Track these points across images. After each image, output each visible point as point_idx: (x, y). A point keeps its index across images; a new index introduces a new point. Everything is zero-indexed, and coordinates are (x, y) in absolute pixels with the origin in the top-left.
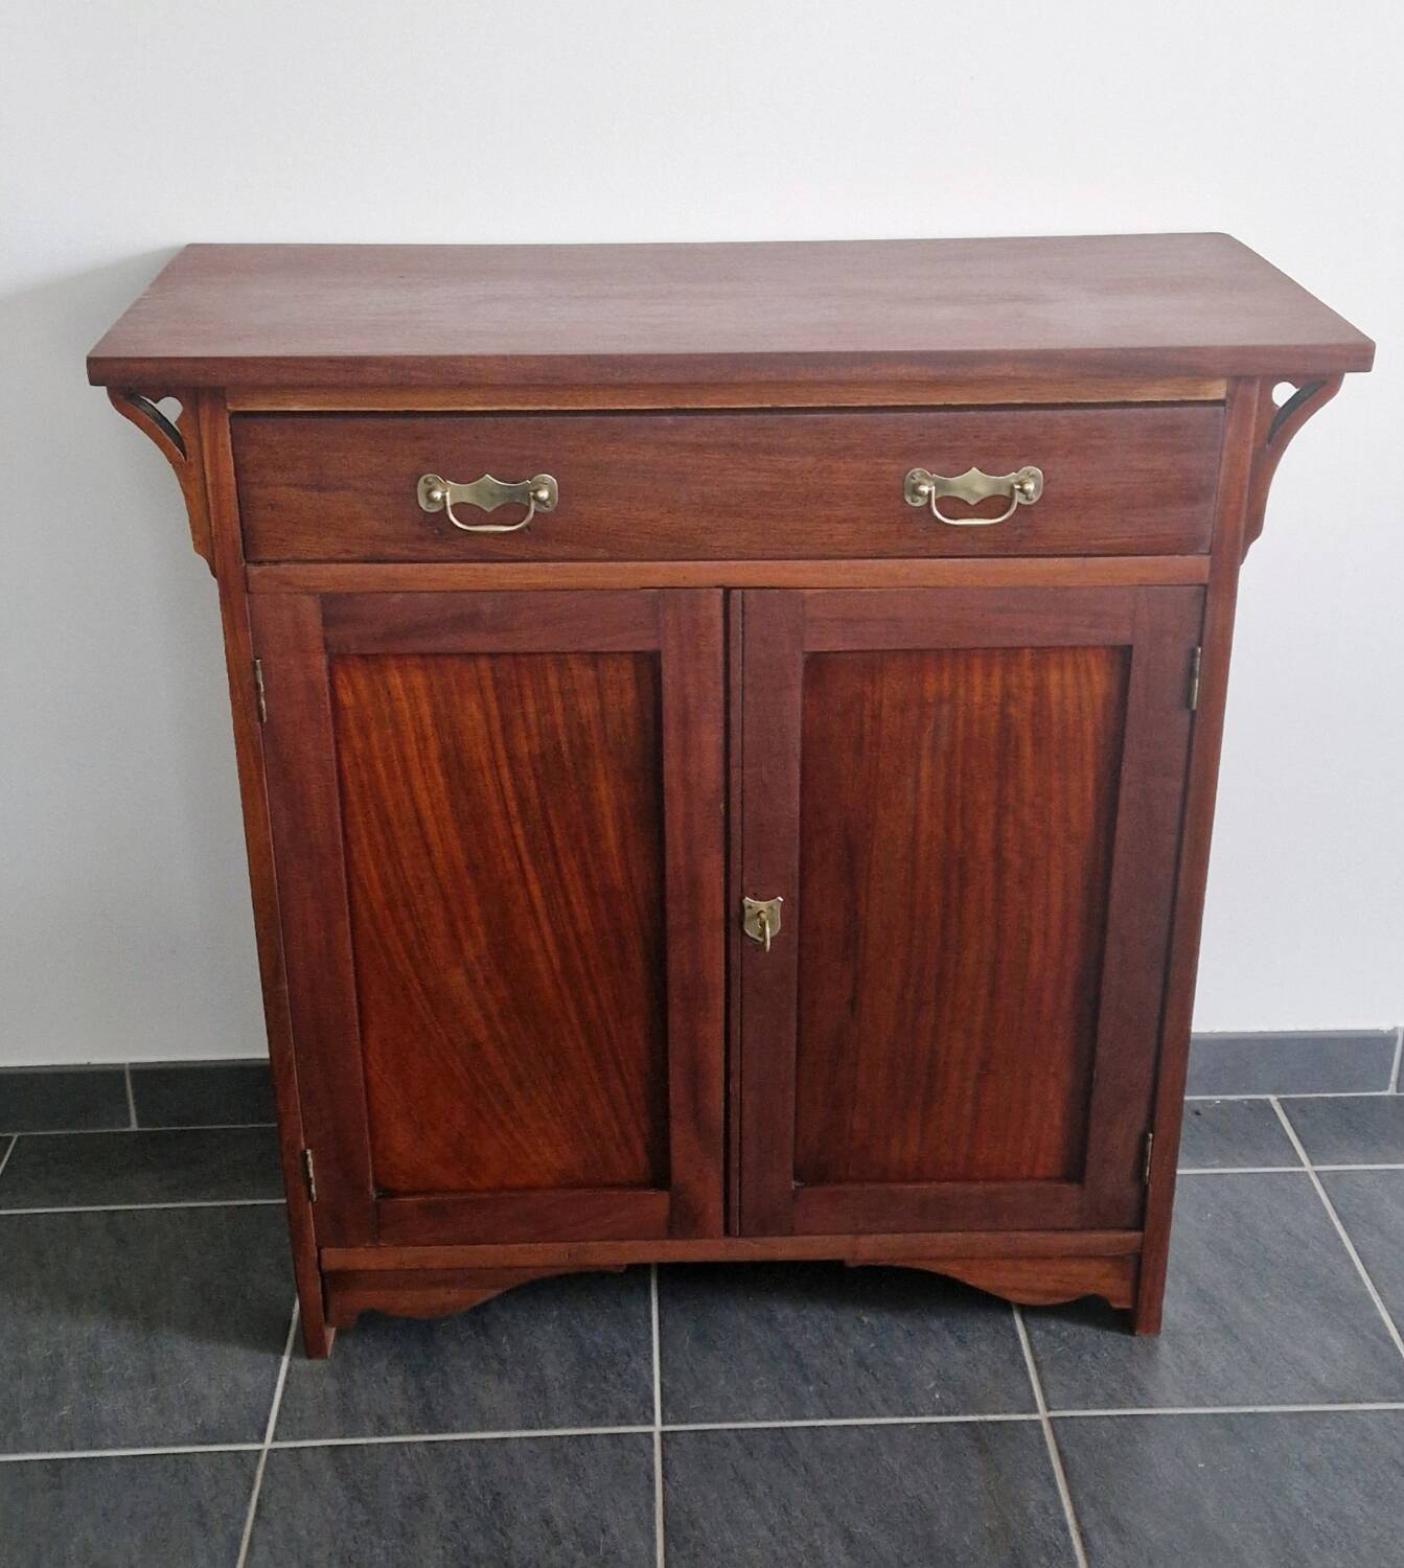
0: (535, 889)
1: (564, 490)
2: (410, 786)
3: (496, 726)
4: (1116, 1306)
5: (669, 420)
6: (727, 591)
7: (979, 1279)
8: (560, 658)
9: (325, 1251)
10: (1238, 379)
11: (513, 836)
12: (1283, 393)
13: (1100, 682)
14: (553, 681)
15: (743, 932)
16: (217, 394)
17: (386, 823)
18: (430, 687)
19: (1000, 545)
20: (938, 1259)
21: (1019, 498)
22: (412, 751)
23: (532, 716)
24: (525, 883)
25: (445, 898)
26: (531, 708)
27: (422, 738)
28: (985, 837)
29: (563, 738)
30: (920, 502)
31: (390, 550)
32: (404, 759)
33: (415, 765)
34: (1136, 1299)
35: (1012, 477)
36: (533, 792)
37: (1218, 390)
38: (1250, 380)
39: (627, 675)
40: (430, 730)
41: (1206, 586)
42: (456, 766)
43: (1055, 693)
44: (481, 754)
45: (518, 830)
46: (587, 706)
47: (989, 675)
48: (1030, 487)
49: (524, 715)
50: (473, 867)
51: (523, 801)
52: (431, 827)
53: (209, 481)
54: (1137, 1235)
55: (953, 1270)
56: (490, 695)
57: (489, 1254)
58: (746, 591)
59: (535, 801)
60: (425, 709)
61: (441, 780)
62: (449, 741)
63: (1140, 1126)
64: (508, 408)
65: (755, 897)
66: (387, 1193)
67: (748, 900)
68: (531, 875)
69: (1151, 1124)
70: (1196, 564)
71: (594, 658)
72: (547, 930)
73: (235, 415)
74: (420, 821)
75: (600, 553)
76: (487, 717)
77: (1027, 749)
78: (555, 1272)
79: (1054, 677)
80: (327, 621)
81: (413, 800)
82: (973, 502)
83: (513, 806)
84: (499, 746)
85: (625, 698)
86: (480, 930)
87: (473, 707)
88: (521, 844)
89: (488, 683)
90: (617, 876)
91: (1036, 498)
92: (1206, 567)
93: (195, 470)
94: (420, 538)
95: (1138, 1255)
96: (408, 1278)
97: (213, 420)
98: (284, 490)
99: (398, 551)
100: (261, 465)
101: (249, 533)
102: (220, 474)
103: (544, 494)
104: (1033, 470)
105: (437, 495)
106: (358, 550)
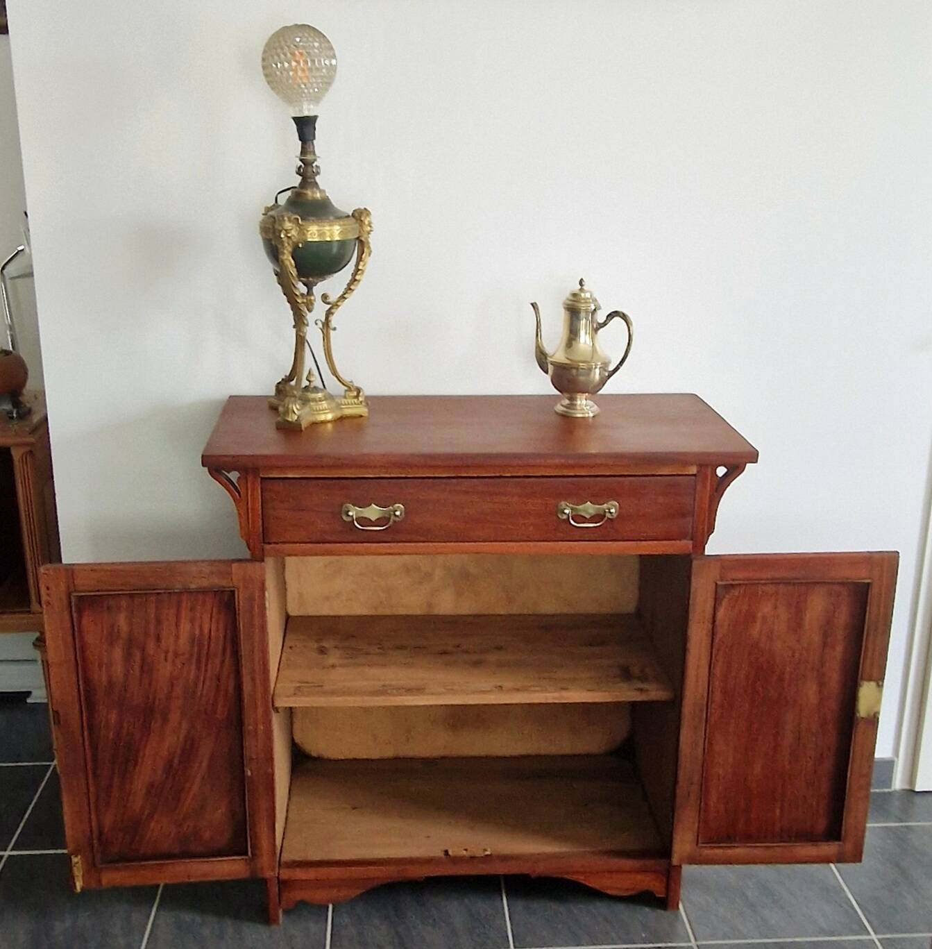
1: (407, 512)
4: (658, 896)
5: (454, 481)
7: (593, 883)
10: (700, 466)
12: (721, 471)
19: (603, 537)
20: (574, 873)
21: (608, 515)
30: (565, 517)
31: (329, 538)
34: (667, 892)
35: (605, 506)
37: (693, 470)
38: (707, 466)
41: (691, 555)
48: (613, 511)
55: (581, 879)
64: (384, 476)
70: (687, 544)
73: (262, 478)
75: (422, 539)
78: (391, 881)
82: (588, 517)
91: (615, 515)
92: (691, 547)
93: (244, 502)
94: (343, 532)
95: (668, 871)
96: (320, 884)
97: (253, 480)
98: (282, 511)
99: (333, 537)
100: (273, 500)
101: (265, 530)
102: (256, 505)
103: (398, 513)
104: (614, 503)
105: (350, 514)
106: (315, 538)
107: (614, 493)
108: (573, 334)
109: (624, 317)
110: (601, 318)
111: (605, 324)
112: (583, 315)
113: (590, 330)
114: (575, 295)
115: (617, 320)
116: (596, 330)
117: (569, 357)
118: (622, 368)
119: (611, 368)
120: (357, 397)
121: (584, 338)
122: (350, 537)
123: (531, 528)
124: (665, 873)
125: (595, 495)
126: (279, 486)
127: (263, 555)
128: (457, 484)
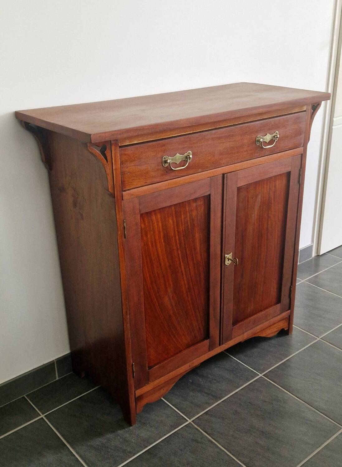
0: (183, 267)
1: (193, 155)
2: (156, 247)
3: (175, 224)
4: (286, 329)
5: (214, 131)
6: (223, 175)
7: (264, 334)
8: (189, 202)
9: (136, 392)
11: (179, 254)
13: (284, 182)
14: (187, 209)
15: (225, 264)
16: (116, 142)
17: (151, 260)
18: (161, 218)
19: (272, 152)
22: (157, 238)
23: (183, 220)
24: (181, 267)
25: (164, 277)
26: (183, 218)
27: (159, 233)
28: (266, 226)
29: (189, 224)
30: (259, 144)
31: (156, 180)
32: (155, 240)
33: (158, 241)
34: (289, 326)
35: (274, 134)
36: (183, 241)
37: (304, 108)
39: (202, 203)
40: (161, 230)
41: (302, 154)
42: (167, 237)
43: (277, 186)
44: (172, 234)
45: (179, 252)
46: (194, 213)
47: (267, 185)
48: (278, 136)
49: (181, 220)
50: (170, 266)
51: (180, 244)
52: (161, 257)
53: (114, 168)
54: (290, 311)
55: (260, 334)
56: (174, 217)
58: (228, 174)
59: (183, 243)
60: (160, 224)
61: (163, 244)
62: (165, 232)
63: (289, 285)
64: (182, 134)
65: (227, 254)
66: (150, 367)
67: (226, 256)
68: (182, 264)
69: (292, 284)
70: (301, 149)
71: (195, 200)
72: (185, 278)
73: (120, 147)
74: (158, 256)
75: (200, 170)
76: (173, 222)
77: (273, 201)
78: (186, 373)
79: (277, 182)
80: (140, 204)
81: (157, 252)
82: (268, 142)
83: (178, 245)
84: (176, 230)
85: (202, 210)
86: (171, 283)
87: (171, 221)
88: (180, 255)
89: (174, 213)
90: (199, 259)
92: (303, 150)
93: (110, 165)
94: (163, 175)
95: (290, 316)
96: (155, 390)
97: (115, 149)
98: (130, 167)
99: (158, 180)
100: (126, 161)
101: (123, 182)
102: (117, 166)
103: (191, 156)
104: (277, 132)
105: (169, 161)
106: (149, 181)
107: (277, 126)
122: (168, 177)
123: (245, 153)
124: (288, 317)
125: (270, 129)
126: (130, 150)
127: (123, 200)
128: (215, 133)
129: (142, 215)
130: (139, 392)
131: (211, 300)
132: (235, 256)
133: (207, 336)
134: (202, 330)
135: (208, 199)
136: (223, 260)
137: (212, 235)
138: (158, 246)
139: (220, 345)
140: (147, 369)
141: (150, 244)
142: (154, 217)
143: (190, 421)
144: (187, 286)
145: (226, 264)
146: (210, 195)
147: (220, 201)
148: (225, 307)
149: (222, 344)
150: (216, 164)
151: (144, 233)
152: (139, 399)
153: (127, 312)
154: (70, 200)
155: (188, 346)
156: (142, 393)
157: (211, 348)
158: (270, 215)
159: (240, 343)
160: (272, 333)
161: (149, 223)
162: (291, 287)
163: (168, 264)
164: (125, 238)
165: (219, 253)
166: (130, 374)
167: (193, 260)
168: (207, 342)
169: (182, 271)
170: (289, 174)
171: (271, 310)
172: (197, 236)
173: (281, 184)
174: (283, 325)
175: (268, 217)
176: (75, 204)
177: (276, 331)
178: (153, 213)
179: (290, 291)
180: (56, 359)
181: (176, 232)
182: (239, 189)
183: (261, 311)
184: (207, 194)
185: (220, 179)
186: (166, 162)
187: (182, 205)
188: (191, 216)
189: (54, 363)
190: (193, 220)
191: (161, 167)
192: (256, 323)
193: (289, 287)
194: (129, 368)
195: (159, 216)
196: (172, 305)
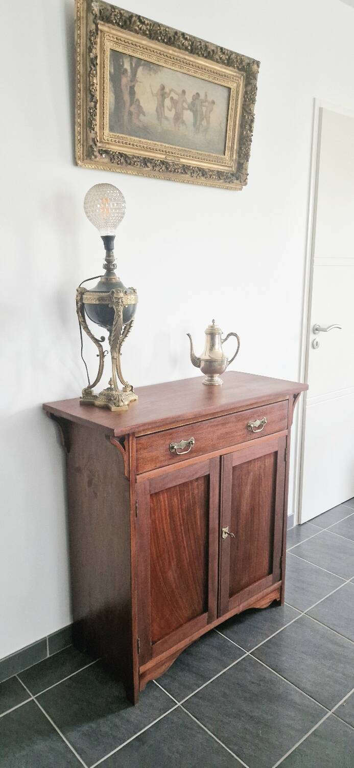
0: (185, 542)
1: (195, 440)
2: (163, 524)
3: (179, 502)
4: (278, 600)
5: (212, 420)
6: (221, 456)
8: (191, 482)
9: (140, 668)
11: (181, 530)
13: (272, 460)
14: (190, 488)
16: (133, 434)
17: (157, 537)
18: (168, 497)
19: (261, 435)
21: (264, 424)
22: (164, 515)
23: (186, 498)
24: (183, 542)
25: (168, 552)
26: (186, 496)
27: (166, 510)
28: (257, 500)
29: (191, 501)
31: (164, 464)
32: (162, 517)
33: (164, 519)
34: (281, 598)
35: (262, 420)
36: (185, 517)
37: (287, 397)
39: (202, 482)
40: (167, 508)
41: (286, 436)
42: (172, 515)
43: (266, 464)
44: (176, 511)
45: (182, 528)
46: (196, 492)
47: (257, 464)
48: (266, 421)
49: (184, 498)
50: (174, 541)
51: (183, 520)
52: (166, 533)
53: (130, 455)
54: (281, 581)
56: (179, 496)
57: (174, 649)
58: (224, 456)
59: (186, 519)
60: (167, 503)
61: (169, 520)
62: (170, 510)
63: (280, 555)
64: (187, 424)
65: (224, 528)
66: (154, 643)
67: (223, 529)
68: (184, 538)
69: (282, 555)
70: (286, 431)
71: (197, 479)
72: (187, 552)
73: (136, 437)
74: (164, 533)
75: (201, 453)
76: (178, 500)
77: (263, 478)
78: (186, 647)
79: (266, 461)
80: (150, 485)
81: (163, 529)
82: (258, 427)
83: (181, 522)
84: (180, 507)
85: (202, 488)
86: (174, 558)
87: (175, 499)
88: (183, 531)
89: (178, 492)
90: (199, 533)
93: (127, 454)
94: (170, 459)
95: (281, 586)
96: (157, 666)
97: (132, 440)
98: (145, 454)
99: (166, 463)
100: (140, 449)
101: (137, 467)
102: (133, 454)
103: (194, 442)
104: (265, 418)
105: (175, 447)
106: (158, 465)
107: (265, 414)
108: (212, 346)
109: (235, 335)
110: (224, 337)
111: (226, 339)
112: (217, 336)
113: (220, 343)
114: (212, 327)
115: (232, 337)
116: (223, 343)
117: (211, 356)
118: (235, 359)
119: (229, 360)
120: (132, 390)
121: (217, 346)
122: (173, 461)
123: (239, 437)
124: (280, 588)
125: (259, 416)
126: (143, 440)
127: (136, 482)
128: (214, 421)
129: (151, 495)
130: (142, 669)
131: (210, 573)
132: (231, 530)
133: (206, 609)
134: (201, 603)
135: (207, 478)
136: (220, 533)
137: (211, 511)
138: (164, 522)
139: (217, 618)
140: (151, 644)
141: (157, 522)
142: (161, 497)
143: (179, 704)
144: (188, 560)
145: (223, 537)
146: (209, 475)
147: (218, 479)
148: (222, 579)
149: (220, 617)
150: (215, 448)
151: (153, 511)
152: (142, 676)
153: (135, 588)
154: (86, 480)
155: (189, 620)
156: (146, 669)
157: (209, 621)
158: (261, 490)
159: (236, 616)
160: (265, 604)
161: (157, 503)
162: (281, 558)
163: (172, 539)
164: (136, 516)
165: (217, 526)
166: (135, 650)
167: (194, 534)
168: (206, 615)
169: (184, 546)
170: (276, 453)
171: (263, 581)
172: (198, 512)
173: (269, 462)
174: (275, 596)
175: (259, 491)
176: (90, 483)
177: (269, 603)
178: (161, 493)
179: (281, 562)
180: (48, 636)
181: (180, 509)
182: (234, 468)
183: (255, 582)
184: (207, 474)
185: (218, 460)
186: (173, 448)
187: (185, 484)
188: (193, 493)
189: (46, 640)
190: (194, 497)
191: (169, 453)
192: (251, 594)
193: (279, 558)
194: (135, 645)
195: (166, 495)
196: (174, 578)
